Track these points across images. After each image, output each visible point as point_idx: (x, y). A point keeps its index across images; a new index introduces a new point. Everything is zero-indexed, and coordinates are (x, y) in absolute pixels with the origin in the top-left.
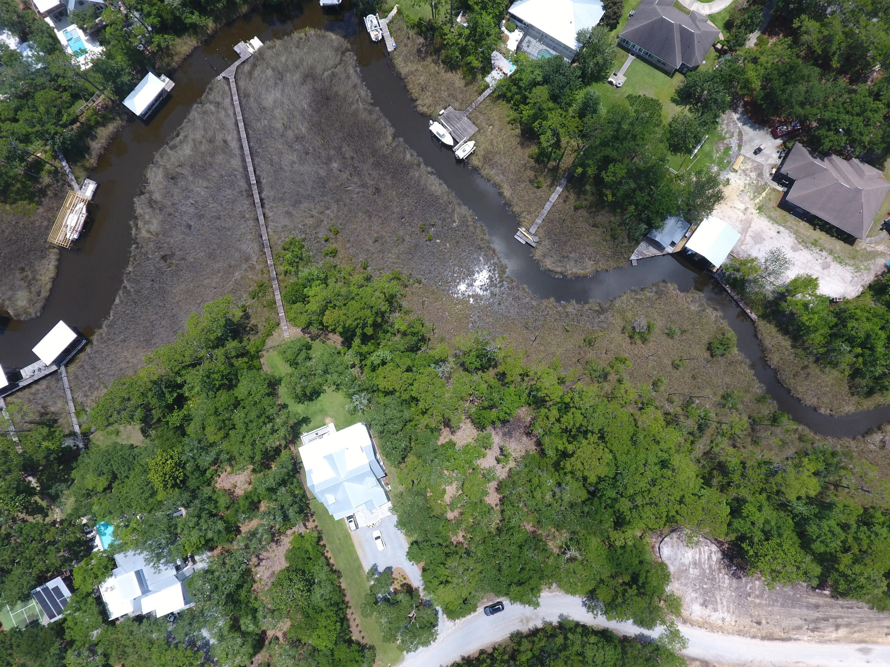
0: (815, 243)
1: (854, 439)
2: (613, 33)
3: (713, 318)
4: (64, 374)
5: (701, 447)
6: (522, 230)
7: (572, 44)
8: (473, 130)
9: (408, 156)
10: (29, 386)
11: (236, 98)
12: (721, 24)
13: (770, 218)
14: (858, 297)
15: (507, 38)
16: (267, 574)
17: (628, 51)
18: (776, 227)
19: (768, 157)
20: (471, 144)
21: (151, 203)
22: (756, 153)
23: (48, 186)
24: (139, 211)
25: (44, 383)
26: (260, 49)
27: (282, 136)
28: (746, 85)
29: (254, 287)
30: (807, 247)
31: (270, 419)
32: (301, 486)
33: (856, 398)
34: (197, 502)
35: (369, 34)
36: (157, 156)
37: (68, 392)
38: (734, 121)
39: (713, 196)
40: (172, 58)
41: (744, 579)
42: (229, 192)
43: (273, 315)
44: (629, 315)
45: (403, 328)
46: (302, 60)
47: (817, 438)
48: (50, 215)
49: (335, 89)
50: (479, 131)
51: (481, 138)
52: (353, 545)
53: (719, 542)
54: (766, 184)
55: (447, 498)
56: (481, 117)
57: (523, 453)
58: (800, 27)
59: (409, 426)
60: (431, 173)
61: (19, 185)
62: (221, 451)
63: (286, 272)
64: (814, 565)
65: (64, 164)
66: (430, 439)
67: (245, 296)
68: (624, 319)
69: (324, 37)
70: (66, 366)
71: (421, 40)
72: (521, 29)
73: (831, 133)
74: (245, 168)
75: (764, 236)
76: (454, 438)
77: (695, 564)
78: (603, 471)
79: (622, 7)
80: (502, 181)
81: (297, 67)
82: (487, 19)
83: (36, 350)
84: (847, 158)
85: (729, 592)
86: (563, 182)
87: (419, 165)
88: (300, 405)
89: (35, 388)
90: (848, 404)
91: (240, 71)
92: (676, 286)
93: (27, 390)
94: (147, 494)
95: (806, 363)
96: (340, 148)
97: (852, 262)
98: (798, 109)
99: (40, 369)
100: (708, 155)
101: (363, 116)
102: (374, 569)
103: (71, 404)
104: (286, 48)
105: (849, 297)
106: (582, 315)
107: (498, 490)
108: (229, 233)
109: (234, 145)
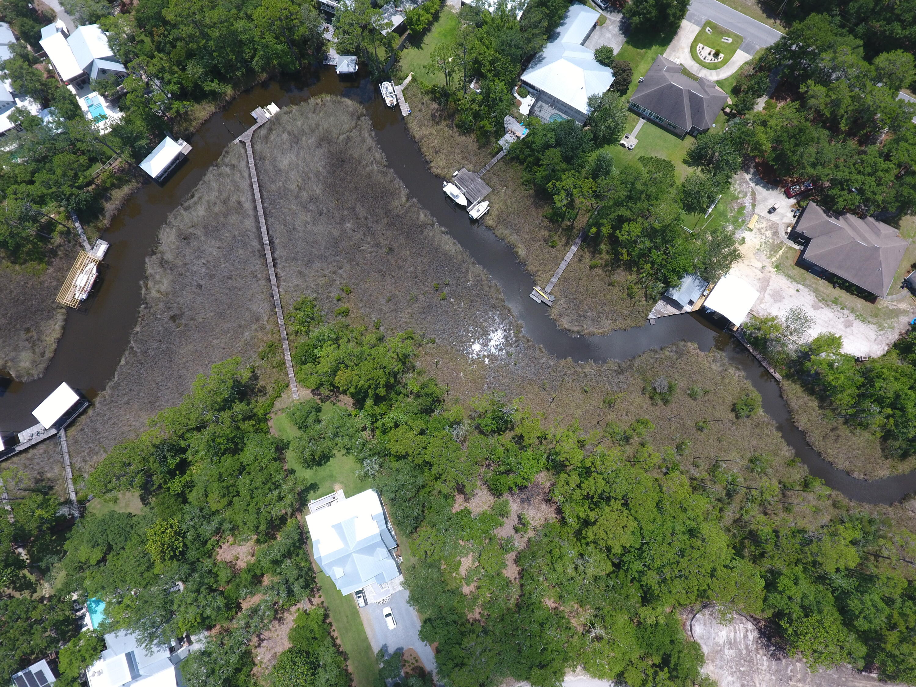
0: (836, 301)
1: (891, 505)
2: (624, 98)
3: (736, 378)
4: (63, 438)
5: (730, 514)
6: (538, 289)
7: (584, 108)
8: (487, 190)
9: (422, 217)
10: (26, 450)
11: (251, 160)
12: (729, 90)
13: (788, 276)
14: (884, 356)
15: (520, 103)
16: (269, 656)
17: (639, 115)
18: (795, 286)
19: (783, 216)
20: (485, 204)
21: (163, 263)
22: (770, 212)
23: (60, 246)
24: (150, 271)
25: (42, 447)
26: (276, 114)
27: (297, 197)
28: (757, 146)
29: (263, 348)
30: (828, 305)
31: (277, 486)
32: (307, 558)
33: (890, 461)
34: (196, 575)
35: (384, 100)
36: (171, 218)
37: (66, 457)
38: (746, 182)
39: (729, 254)
40: (191, 124)
41: (784, 661)
42: (241, 252)
43: (283, 376)
44: (649, 375)
45: (416, 389)
46: (317, 125)
47: (852, 504)
48: (59, 275)
49: (350, 152)
50: (492, 192)
51: (495, 199)
52: (362, 624)
53: (755, 619)
54: (782, 242)
55: (463, 571)
56: (495, 179)
57: (543, 522)
58: (807, 92)
59: (422, 492)
60: (445, 233)
61: (30, 246)
62: (224, 520)
63: (297, 332)
64: (858, 645)
65: (77, 224)
66: (444, 507)
67: (254, 357)
68: (643, 379)
69: (340, 102)
70: (66, 430)
71: (435, 106)
72: (533, 95)
73: (844, 193)
74: (259, 229)
75: (784, 294)
76: (469, 506)
77: (730, 643)
78: (628, 540)
79: (632, 74)
80: (517, 241)
81: (313, 131)
82: (500, 85)
83: (36, 413)
84: (862, 217)
85: (768, 676)
86: (578, 241)
87: (433, 225)
88: (308, 470)
89: (32, 452)
90: (882, 467)
91: (256, 135)
92: (696, 345)
93: (24, 455)
94: (144, 567)
95: (835, 424)
96: (354, 208)
97: (875, 320)
98: (810, 170)
99: (38, 433)
100: (723, 214)
101: (378, 177)
102: (383, 651)
103: (69, 470)
104: (302, 113)
105: (874, 356)
106: (600, 376)
107: (517, 561)
108: (240, 293)
109: (248, 206)
